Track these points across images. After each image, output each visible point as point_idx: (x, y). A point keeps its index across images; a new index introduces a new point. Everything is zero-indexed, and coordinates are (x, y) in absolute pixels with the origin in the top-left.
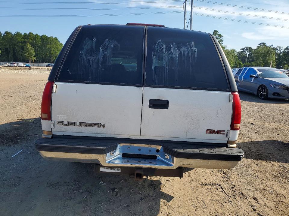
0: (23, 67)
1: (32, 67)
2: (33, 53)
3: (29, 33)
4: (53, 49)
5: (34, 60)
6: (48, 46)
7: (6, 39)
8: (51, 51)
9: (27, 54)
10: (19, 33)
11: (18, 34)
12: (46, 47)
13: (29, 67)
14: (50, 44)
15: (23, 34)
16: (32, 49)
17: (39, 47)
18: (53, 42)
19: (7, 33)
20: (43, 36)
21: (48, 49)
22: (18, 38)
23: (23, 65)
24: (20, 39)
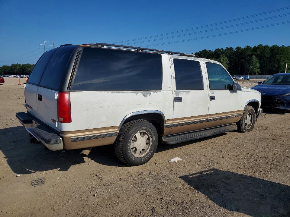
0: (241, 80)
1: (250, 79)
2: (258, 65)
3: (259, 45)
4: (283, 59)
5: (258, 72)
6: (278, 57)
7: (237, 54)
8: (280, 61)
9: (251, 67)
10: (249, 46)
11: (248, 48)
12: (276, 57)
13: (247, 79)
14: (280, 54)
15: (252, 47)
16: (257, 62)
17: (267, 58)
18: (284, 51)
19: (238, 48)
20: (274, 46)
21: (277, 60)
22: (247, 51)
23: (242, 78)
24: (249, 53)
